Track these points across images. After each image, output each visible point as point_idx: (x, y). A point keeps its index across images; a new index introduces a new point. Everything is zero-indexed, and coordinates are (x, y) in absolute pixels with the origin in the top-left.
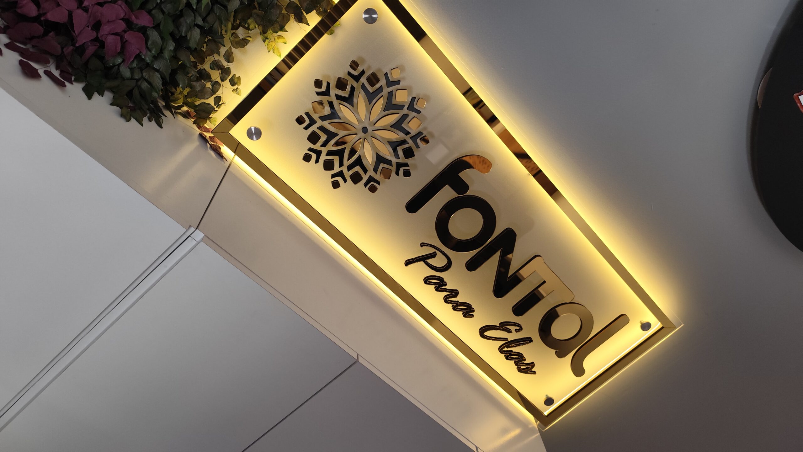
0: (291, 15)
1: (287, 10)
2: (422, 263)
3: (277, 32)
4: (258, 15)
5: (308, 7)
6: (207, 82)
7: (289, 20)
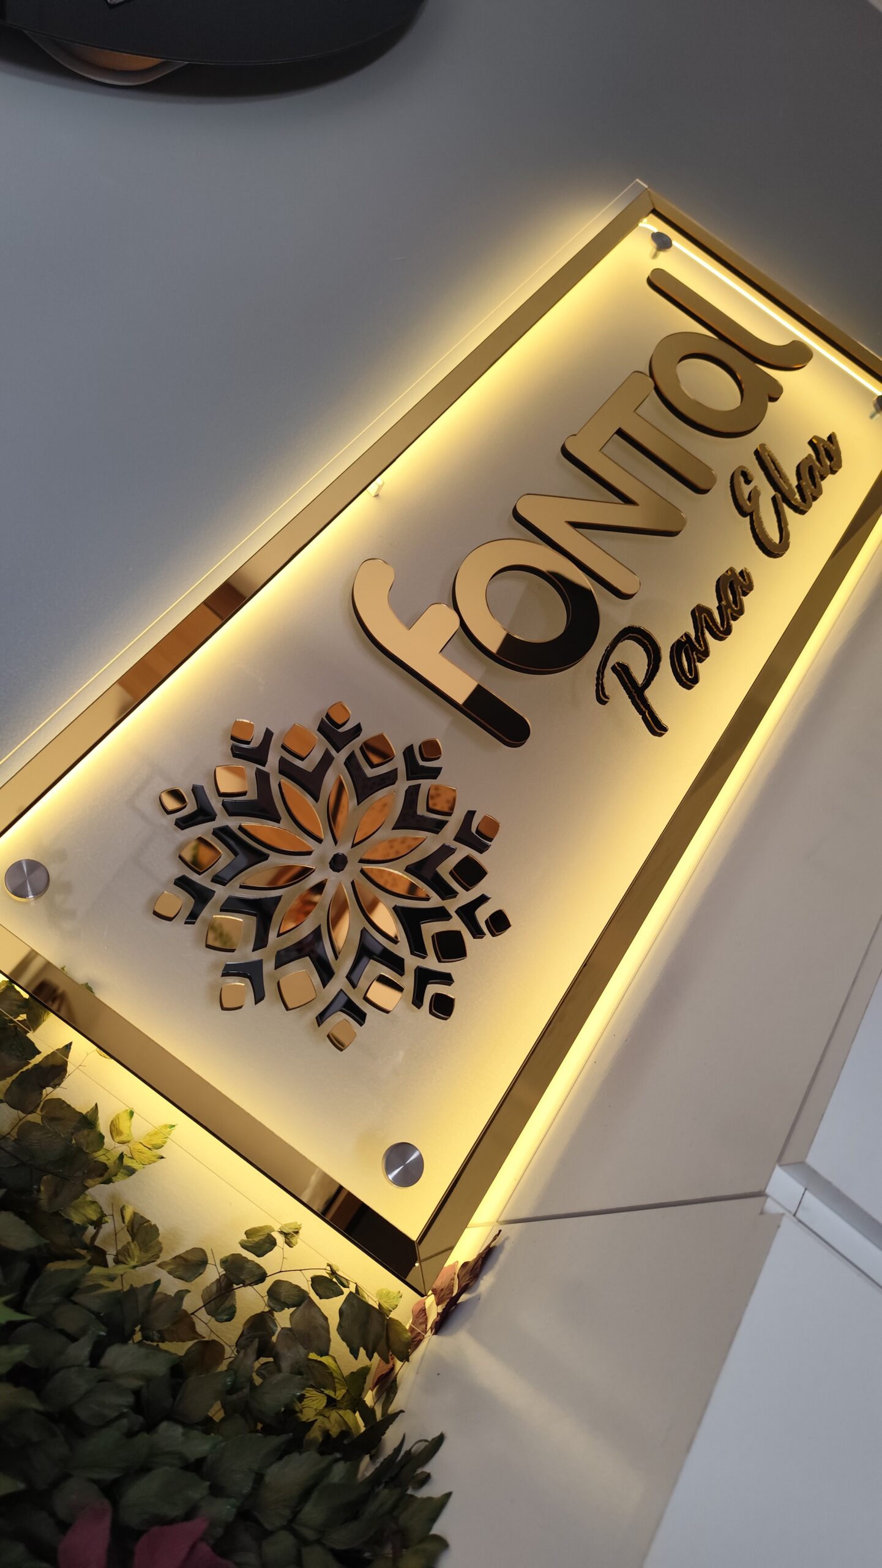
0: (44, 1095)
1: (30, 1110)
2: (648, 693)
3: (102, 1137)
4: (56, 1194)
5: (18, 1054)
6: (276, 1326)
7: (60, 1103)
